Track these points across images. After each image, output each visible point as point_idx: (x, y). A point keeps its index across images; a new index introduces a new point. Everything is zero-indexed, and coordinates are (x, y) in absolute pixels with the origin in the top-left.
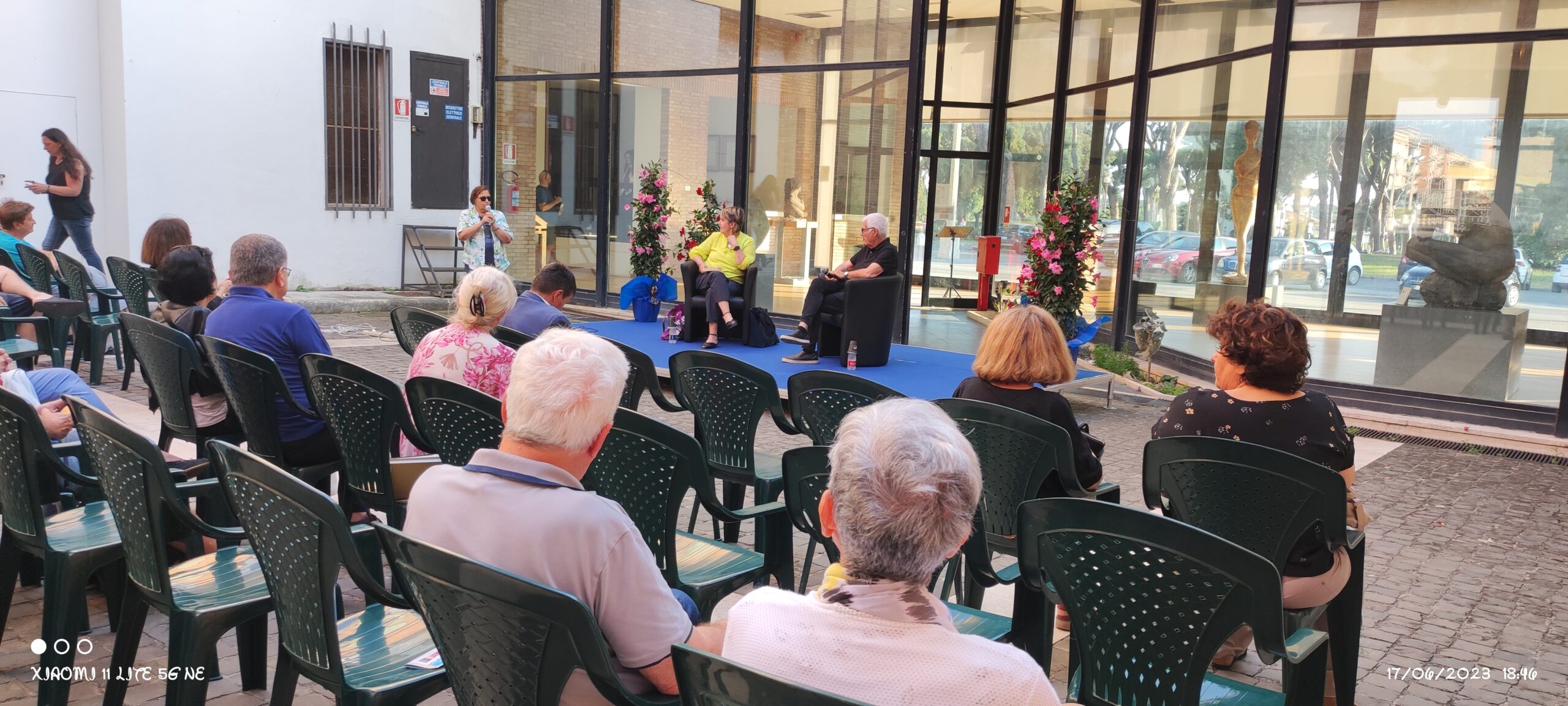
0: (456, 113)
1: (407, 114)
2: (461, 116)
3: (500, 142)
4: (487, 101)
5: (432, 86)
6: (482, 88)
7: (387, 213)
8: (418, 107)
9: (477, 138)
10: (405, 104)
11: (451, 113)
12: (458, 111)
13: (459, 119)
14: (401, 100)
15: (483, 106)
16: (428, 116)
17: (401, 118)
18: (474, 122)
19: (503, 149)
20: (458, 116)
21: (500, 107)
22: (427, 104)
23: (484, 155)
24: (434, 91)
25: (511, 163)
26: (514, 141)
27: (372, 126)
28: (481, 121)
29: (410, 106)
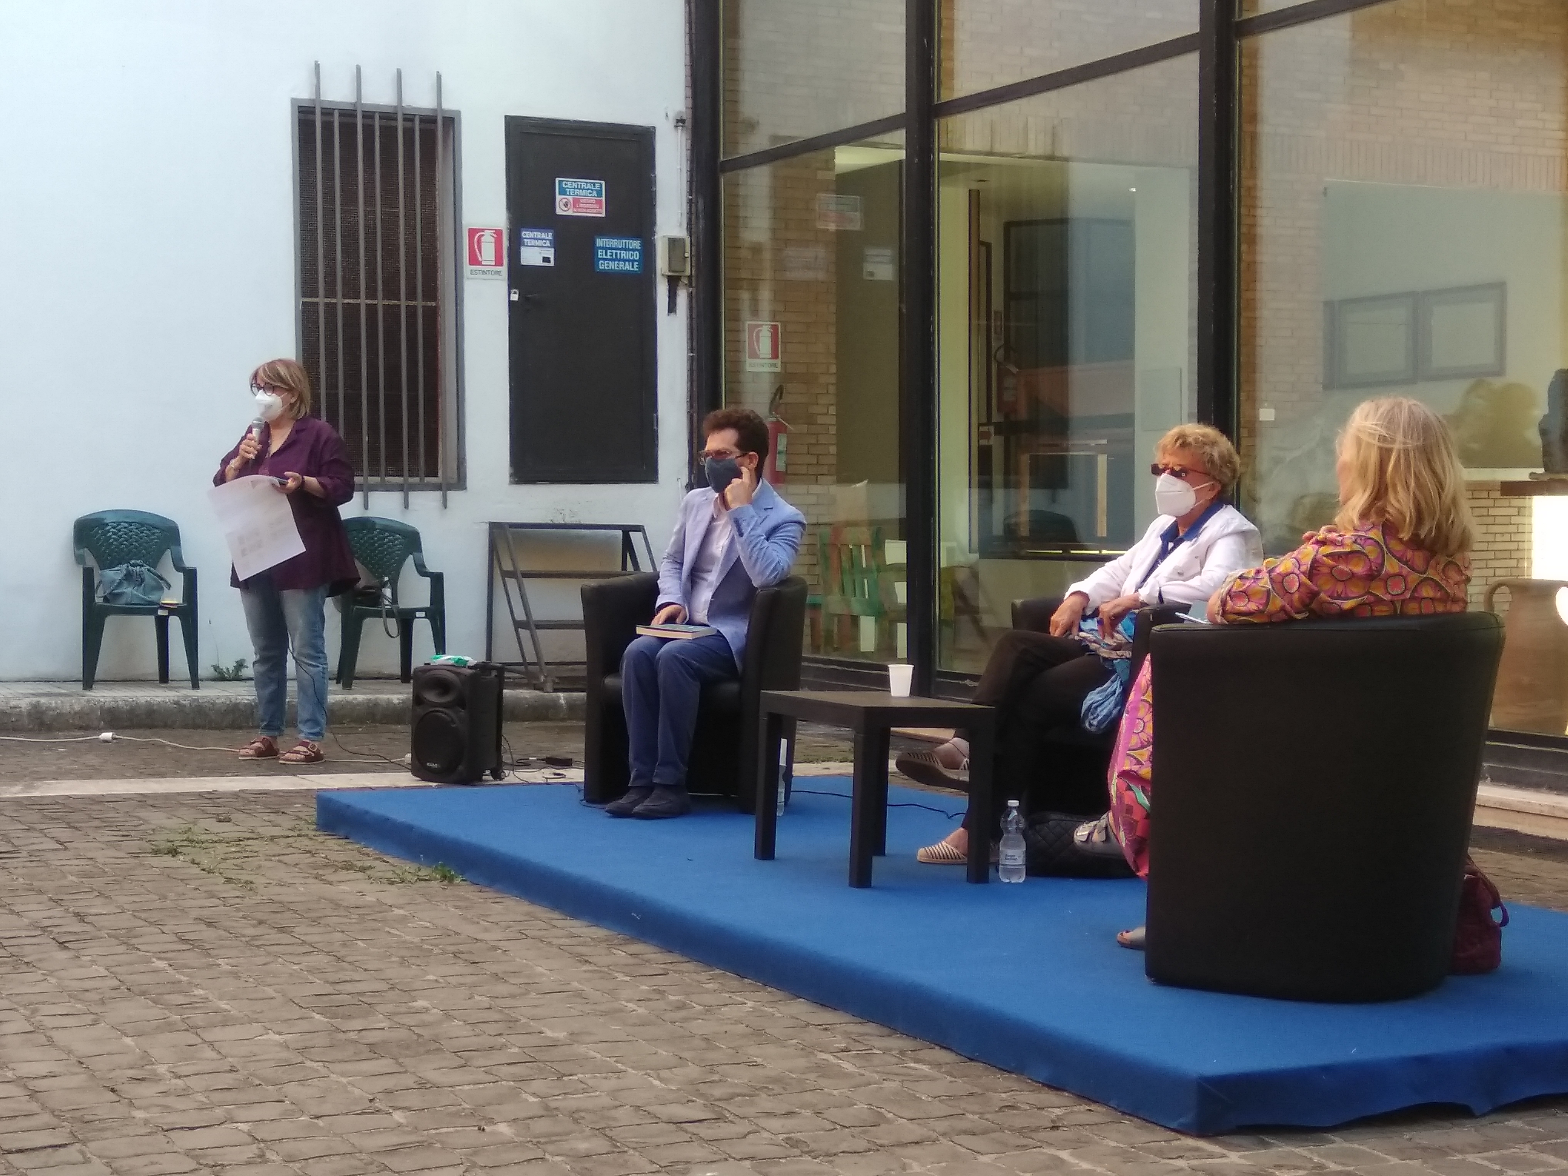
0: (624, 254)
1: (499, 262)
2: (636, 261)
3: (735, 317)
4: (702, 222)
5: (560, 194)
6: (690, 193)
7: (454, 496)
8: (527, 246)
9: (677, 311)
10: (493, 240)
11: (612, 256)
12: (629, 250)
13: (632, 269)
14: (483, 230)
15: (691, 236)
16: (552, 264)
17: (484, 272)
18: (670, 274)
19: (746, 336)
20: (629, 261)
21: (735, 236)
22: (550, 236)
23: (695, 351)
24: (566, 205)
25: (767, 369)
26: (774, 316)
27: (411, 294)
28: (688, 273)
29: (506, 244)
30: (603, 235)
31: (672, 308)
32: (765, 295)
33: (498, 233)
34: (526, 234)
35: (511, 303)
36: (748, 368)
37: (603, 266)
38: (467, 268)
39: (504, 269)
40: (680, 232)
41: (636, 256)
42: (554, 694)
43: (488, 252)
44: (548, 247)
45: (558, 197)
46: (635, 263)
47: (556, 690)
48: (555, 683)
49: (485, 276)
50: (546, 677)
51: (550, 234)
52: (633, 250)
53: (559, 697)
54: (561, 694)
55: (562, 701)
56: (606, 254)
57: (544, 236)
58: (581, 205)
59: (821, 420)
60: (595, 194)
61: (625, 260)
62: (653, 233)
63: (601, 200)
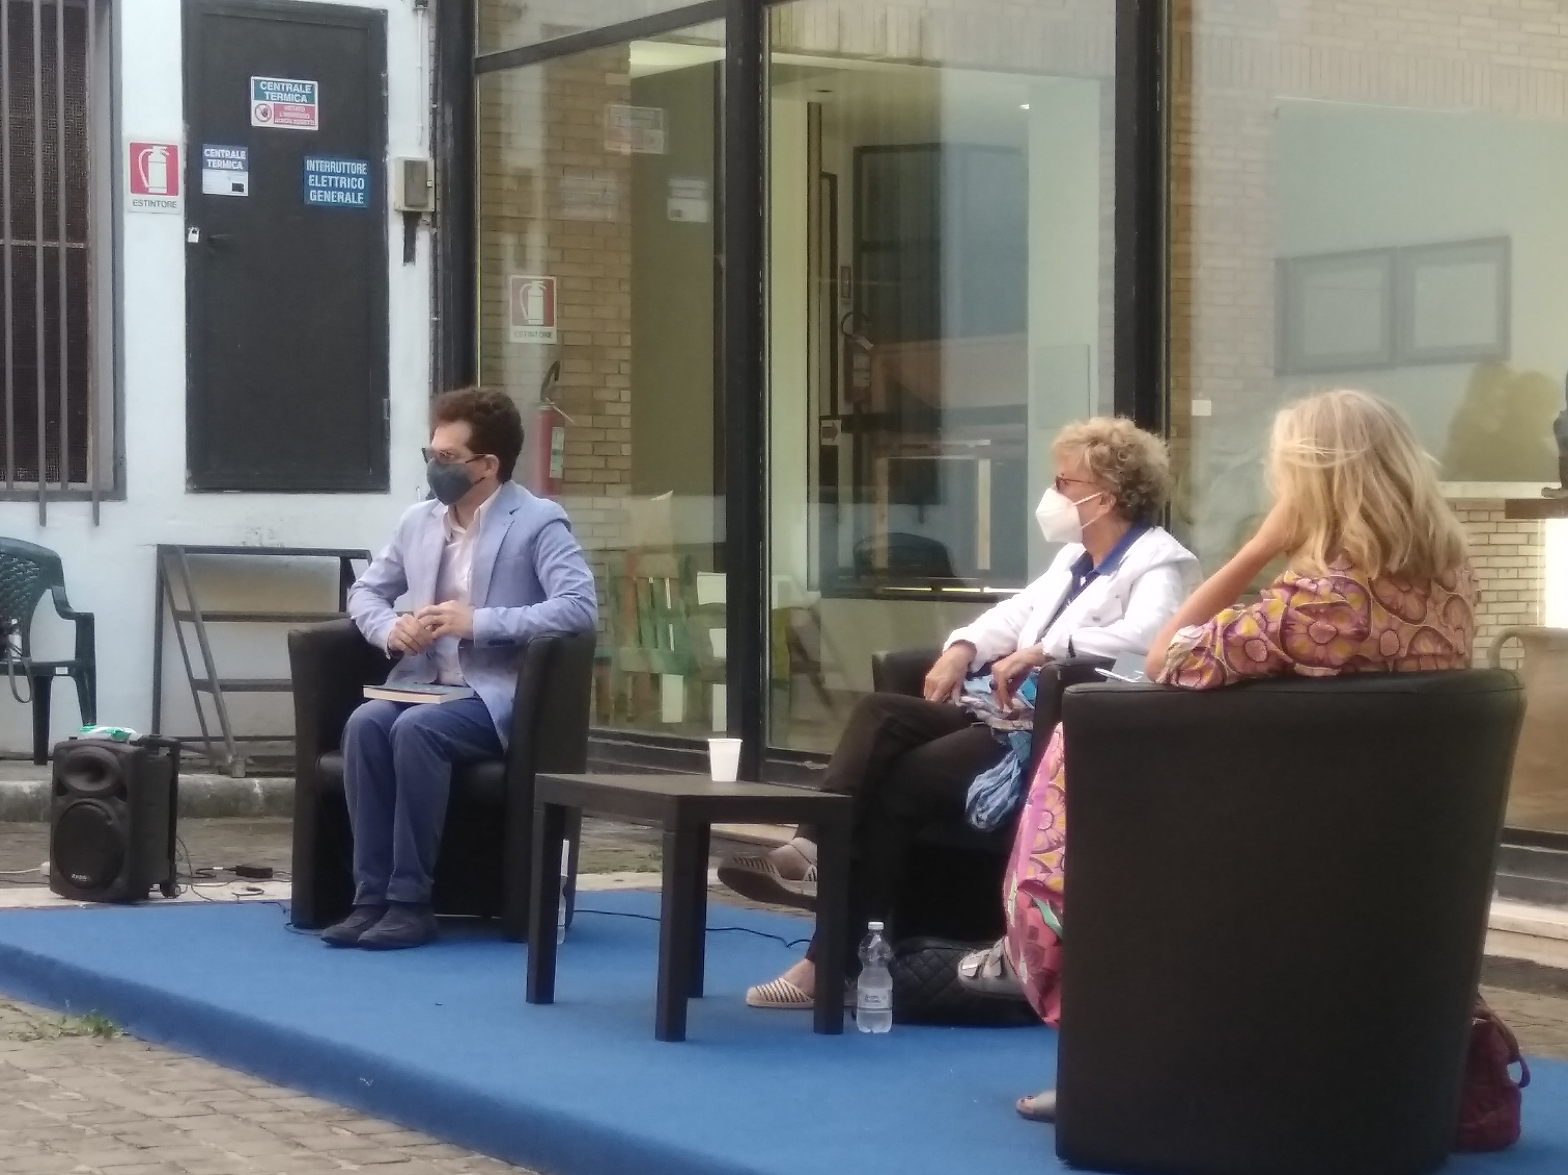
0: (344, 182)
1: (172, 189)
2: (361, 191)
3: (495, 268)
4: (450, 142)
5: (256, 98)
6: (435, 100)
7: (107, 508)
8: (212, 168)
9: (417, 260)
10: (164, 159)
11: (327, 183)
12: (351, 176)
13: (354, 202)
14: (150, 146)
15: (435, 157)
16: (245, 193)
17: (152, 203)
18: (406, 209)
19: (508, 295)
20: (351, 190)
21: (494, 157)
22: (243, 155)
23: (441, 315)
24: (265, 113)
25: (537, 340)
26: (548, 267)
27: (51, 232)
28: (431, 207)
29: (181, 164)
30: (315, 155)
31: (409, 256)
32: (536, 239)
33: (172, 150)
34: (211, 152)
35: (189, 247)
36: (514, 338)
37: (314, 197)
38: (129, 197)
39: (180, 200)
40: (421, 152)
41: (361, 184)
42: (246, 781)
43: (157, 176)
44: (239, 170)
45: (254, 103)
46: (359, 194)
47: (248, 775)
48: (247, 765)
49: (152, 209)
50: (234, 756)
51: (243, 153)
52: (357, 176)
53: (254, 785)
54: (256, 781)
55: (258, 790)
56: (320, 182)
57: (234, 154)
58: (286, 114)
59: (611, 409)
60: (304, 98)
61: (344, 190)
62: (383, 153)
63: (313, 108)
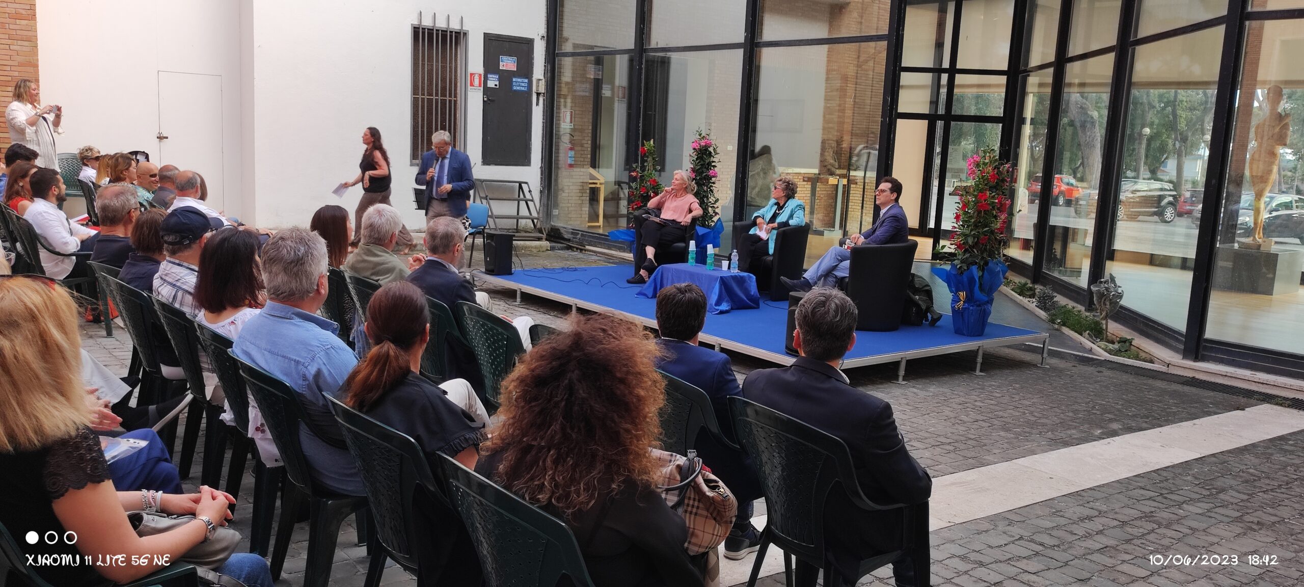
1: (480, 86)
3: (559, 108)
4: (549, 74)
6: (545, 63)
8: (490, 80)
9: (539, 105)
10: (478, 78)
11: (518, 85)
13: (525, 90)
14: (475, 74)
15: (545, 79)
16: (498, 87)
17: (475, 90)
18: (537, 92)
19: (562, 115)
21: (560, 79)
22: (497, 77)
23: (544, 120)
24: (503, 66)
25: (568, 127)
26: (571, 108)
27: (450, 96)
28: (544, 92)
29: (483, 79)
30: (515, 77)
31: (537, 104)
32: (569, 100)
33: (480, 75)
34: (489, 76)
35: (484, 101)
36: (562, 126)
37: (515, 88)
38: (469, 87)
39: (482, 88)
40: (542, 77)
41: (526, 85)
43: (476, 82)
44: (497, 81)
45: (501, 63)
46: (525, 88)
52: (525, 83)
56: (516, 84)
57: (495, 77)
59: (585, 145)
61: (522, 87)
62: (532, 77)
